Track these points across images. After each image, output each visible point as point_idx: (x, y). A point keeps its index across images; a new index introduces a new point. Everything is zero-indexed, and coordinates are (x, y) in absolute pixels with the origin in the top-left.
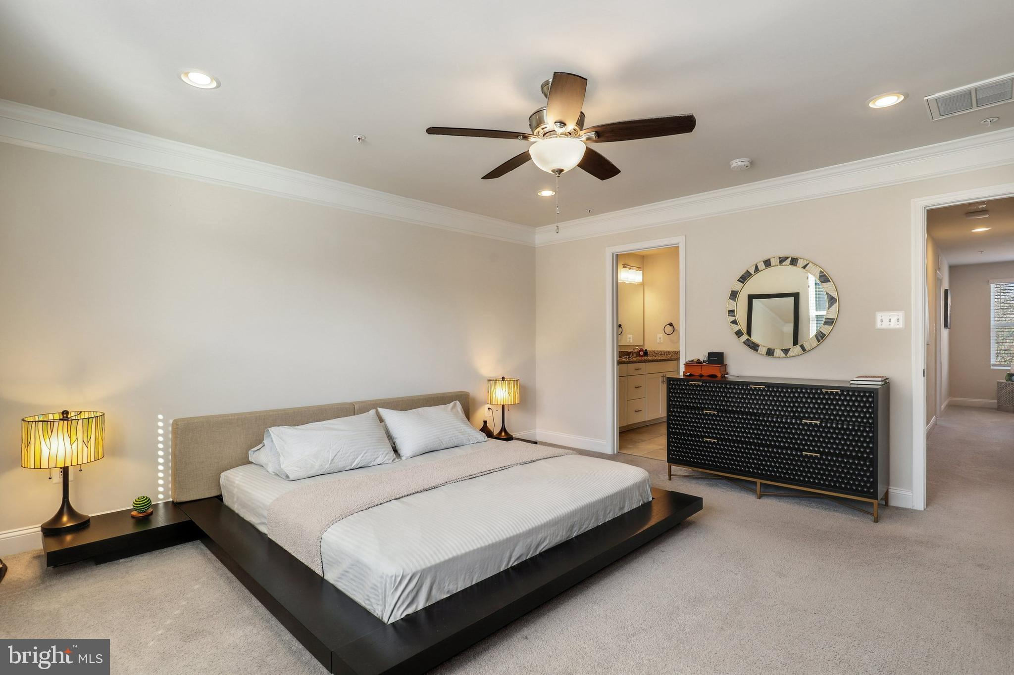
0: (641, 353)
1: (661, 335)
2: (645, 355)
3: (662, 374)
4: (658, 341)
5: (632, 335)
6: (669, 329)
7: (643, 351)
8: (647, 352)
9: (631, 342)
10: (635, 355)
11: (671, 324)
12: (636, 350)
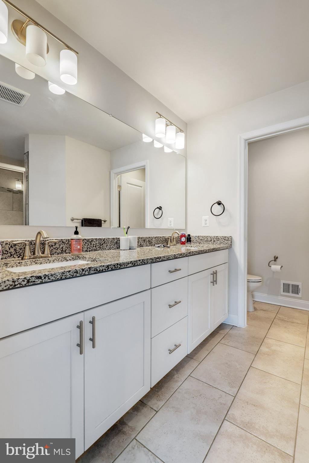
0: (183, 239)
1: (208, 216)
2: (188, 241)
3: (211, 271)
4: (203, 225)
5: (173, 218)
6: (217, 209)
7: (185, 236)
8: (191, 238)
9: (172, 226)
10: (175, 243)
11: (219, 203)
12: (176, 235)
